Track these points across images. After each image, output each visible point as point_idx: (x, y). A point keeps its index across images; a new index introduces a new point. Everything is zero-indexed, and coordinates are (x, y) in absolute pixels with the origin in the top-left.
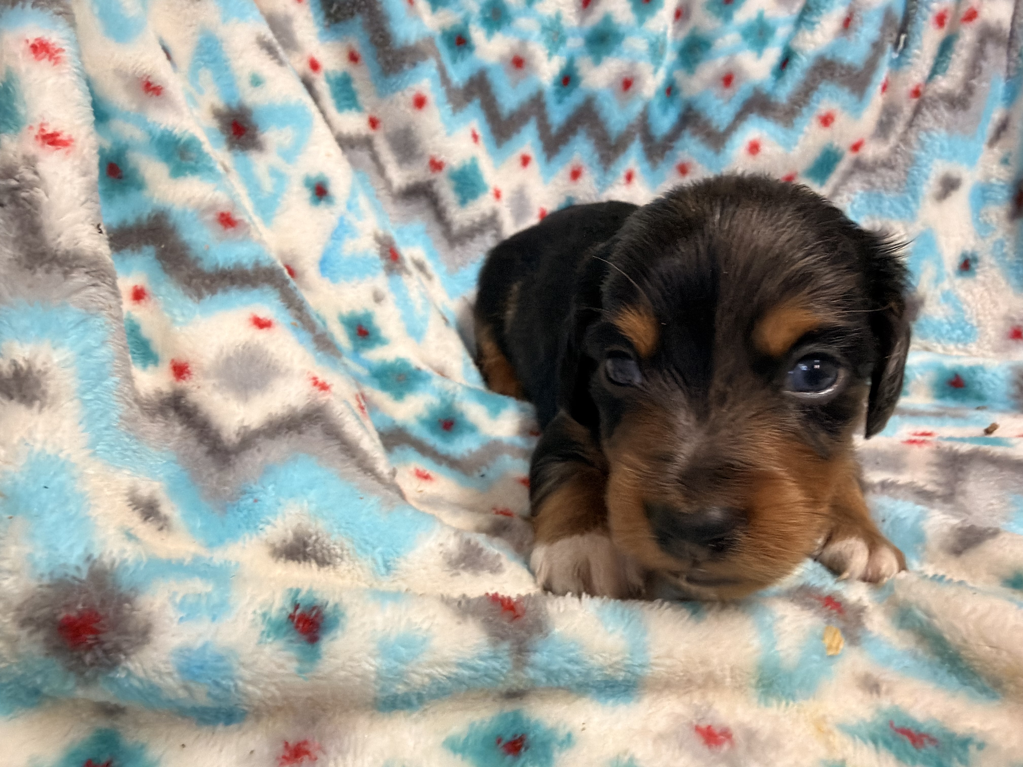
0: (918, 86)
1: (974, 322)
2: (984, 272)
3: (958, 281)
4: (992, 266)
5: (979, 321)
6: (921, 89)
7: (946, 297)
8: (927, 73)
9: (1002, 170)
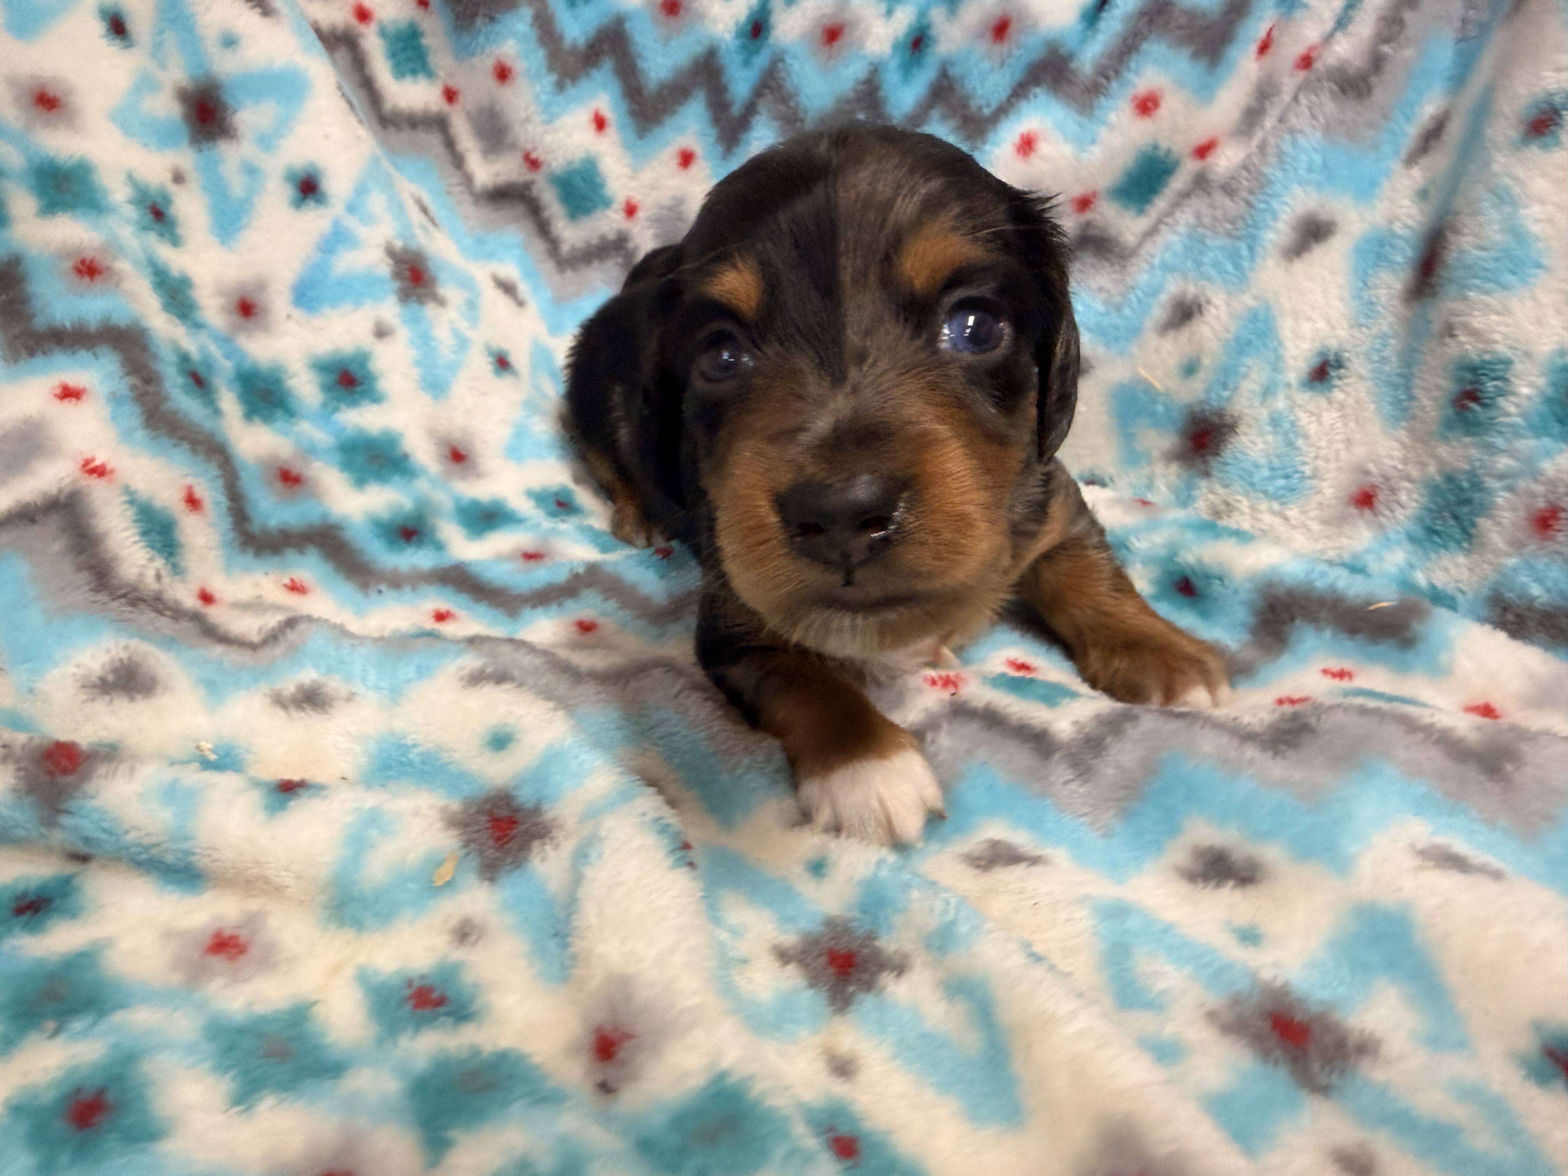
0: (1312, 48)
1: (1307, 470)
2: (1347, 385)
3: (1303, 397)
4: (1361, 378)
5: (1316, 470)
6: (1313, 54)
7: (1275, 422)
8: (1329, 25)
9: (1414, 211)
